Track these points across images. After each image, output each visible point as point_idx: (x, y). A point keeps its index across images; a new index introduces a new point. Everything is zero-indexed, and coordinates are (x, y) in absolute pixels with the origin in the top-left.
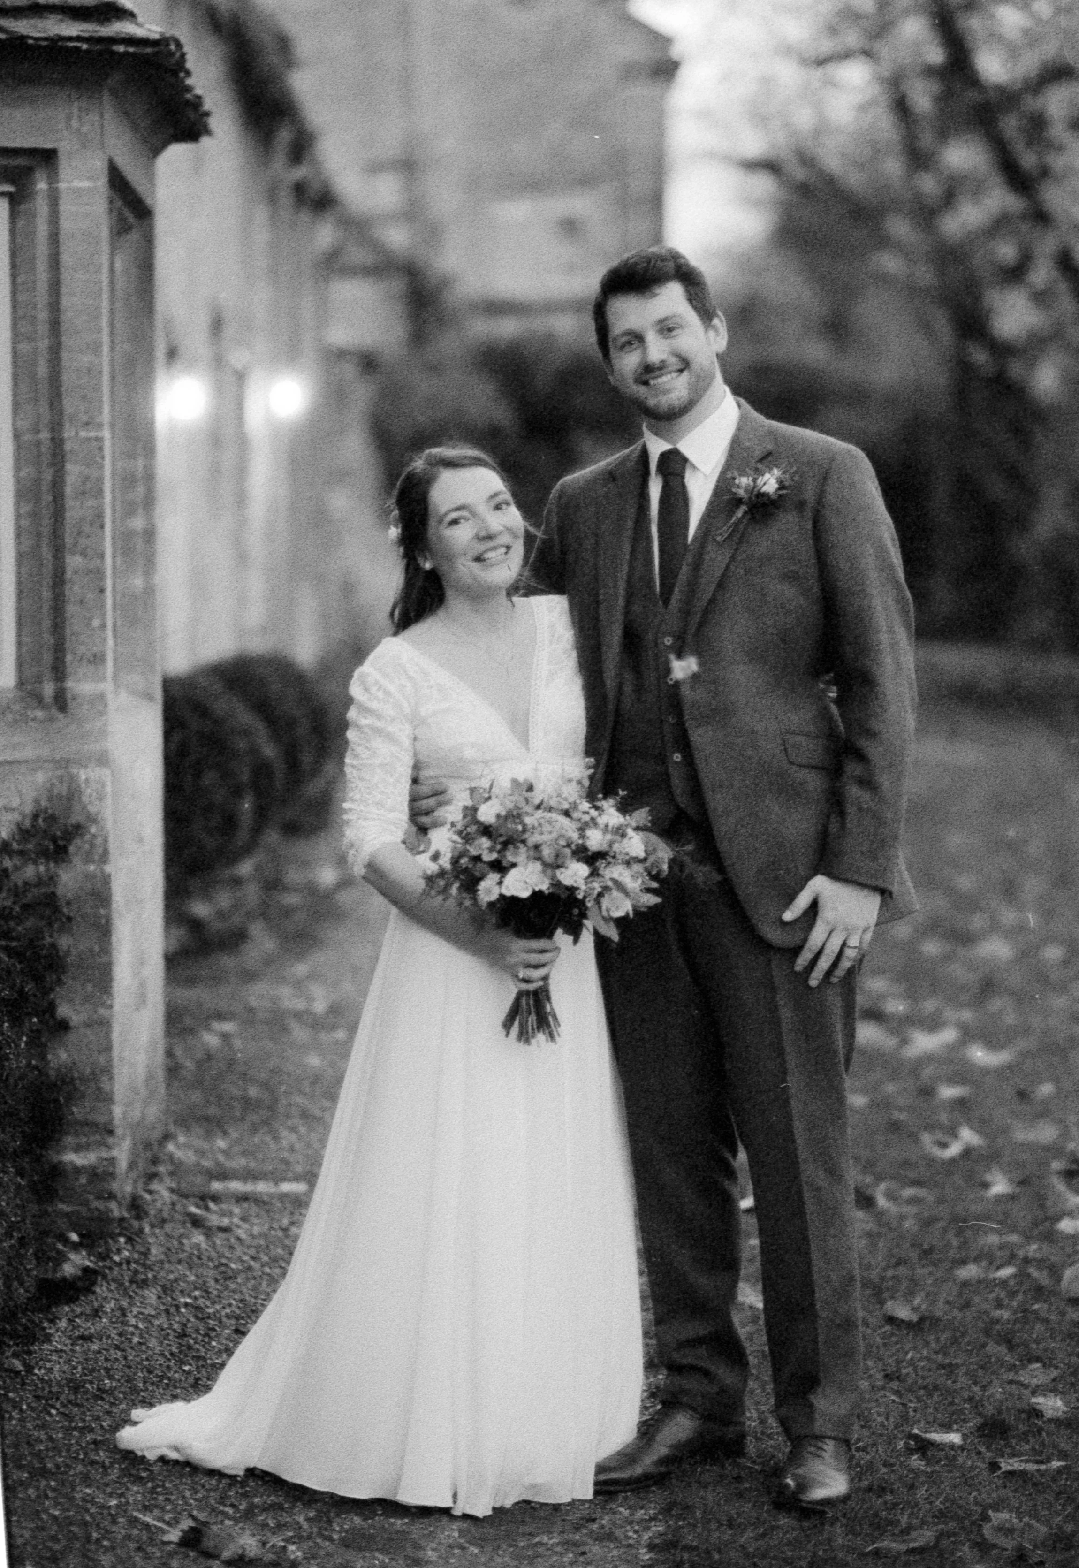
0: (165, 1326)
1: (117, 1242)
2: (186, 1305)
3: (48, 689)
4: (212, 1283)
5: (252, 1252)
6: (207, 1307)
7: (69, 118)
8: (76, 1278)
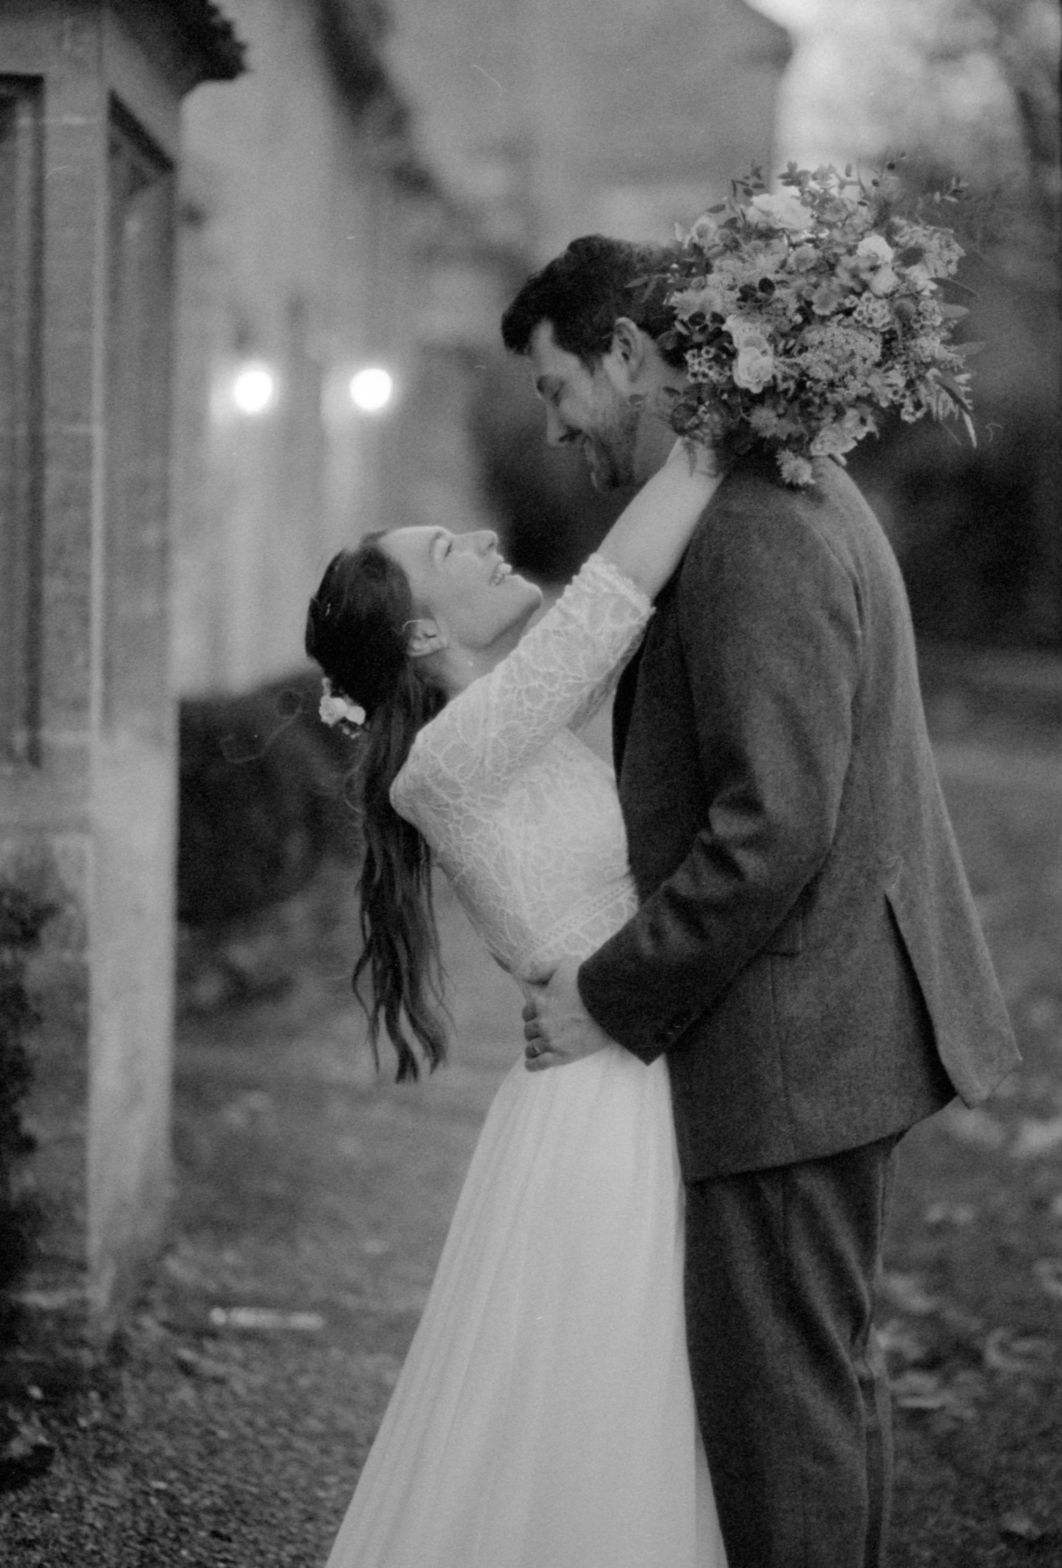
0: (128, 1524)
1: (86, 1396)
2: (158, 1492)
3: (20, 739)
4: (193, 1459)
5: (247, 1414)
6: (183, 1495)
7: (59, 38)
8: (26, 1458)
